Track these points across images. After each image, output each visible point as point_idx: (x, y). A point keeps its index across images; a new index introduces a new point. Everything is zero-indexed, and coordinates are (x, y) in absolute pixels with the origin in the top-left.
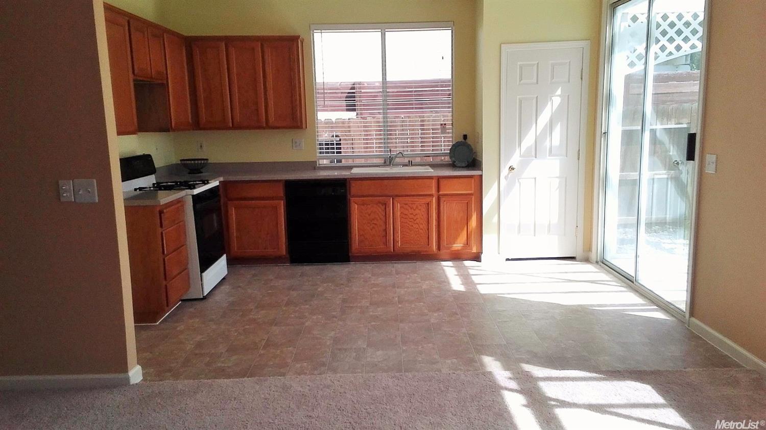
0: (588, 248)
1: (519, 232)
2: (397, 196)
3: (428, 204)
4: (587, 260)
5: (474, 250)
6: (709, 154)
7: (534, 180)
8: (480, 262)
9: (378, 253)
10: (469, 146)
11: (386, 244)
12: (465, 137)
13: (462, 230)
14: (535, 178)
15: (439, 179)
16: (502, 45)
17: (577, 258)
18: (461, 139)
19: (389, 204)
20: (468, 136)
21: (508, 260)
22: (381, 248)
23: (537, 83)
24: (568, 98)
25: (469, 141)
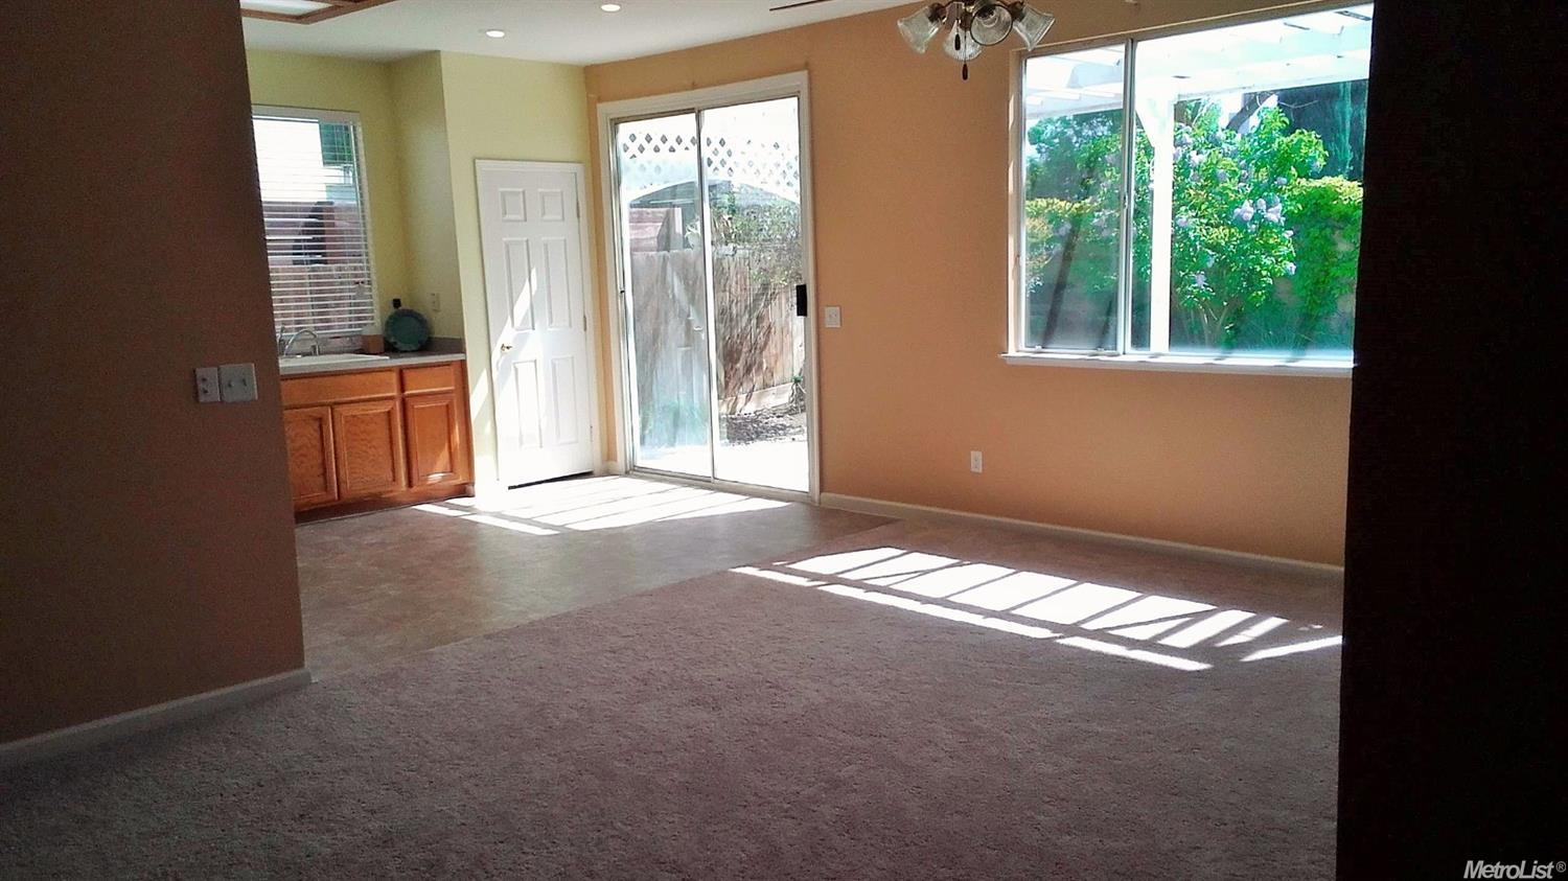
0: (609, 454)
1: (521, 443)
2: (336, 403)
3: (389, 412)
4: (607, 473)
5: (460, 480)
6: (828, 306)
7: (533, 364)
8: (473, 496)
9: (313, 505)
10: (411, 314)
11: (326, 487)
12: (397, 303)
13: (441, 449)
14: (535, 361)
15: (401, 371)
16: (477, 161)
17: (595, 472)
18: (392, 310)
19: (328, 419)
20: (402, 301)
21: (510, 488)
22: (317, 496)
23: (526, 220)
24: (565, 245)
25: (405, 306)
